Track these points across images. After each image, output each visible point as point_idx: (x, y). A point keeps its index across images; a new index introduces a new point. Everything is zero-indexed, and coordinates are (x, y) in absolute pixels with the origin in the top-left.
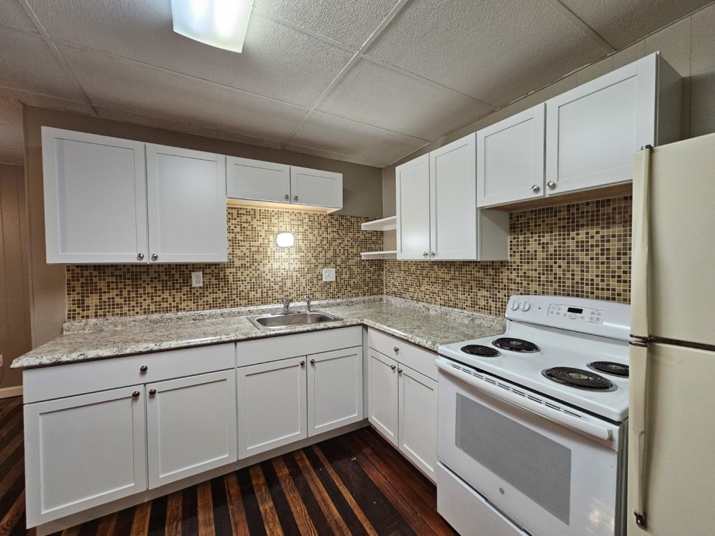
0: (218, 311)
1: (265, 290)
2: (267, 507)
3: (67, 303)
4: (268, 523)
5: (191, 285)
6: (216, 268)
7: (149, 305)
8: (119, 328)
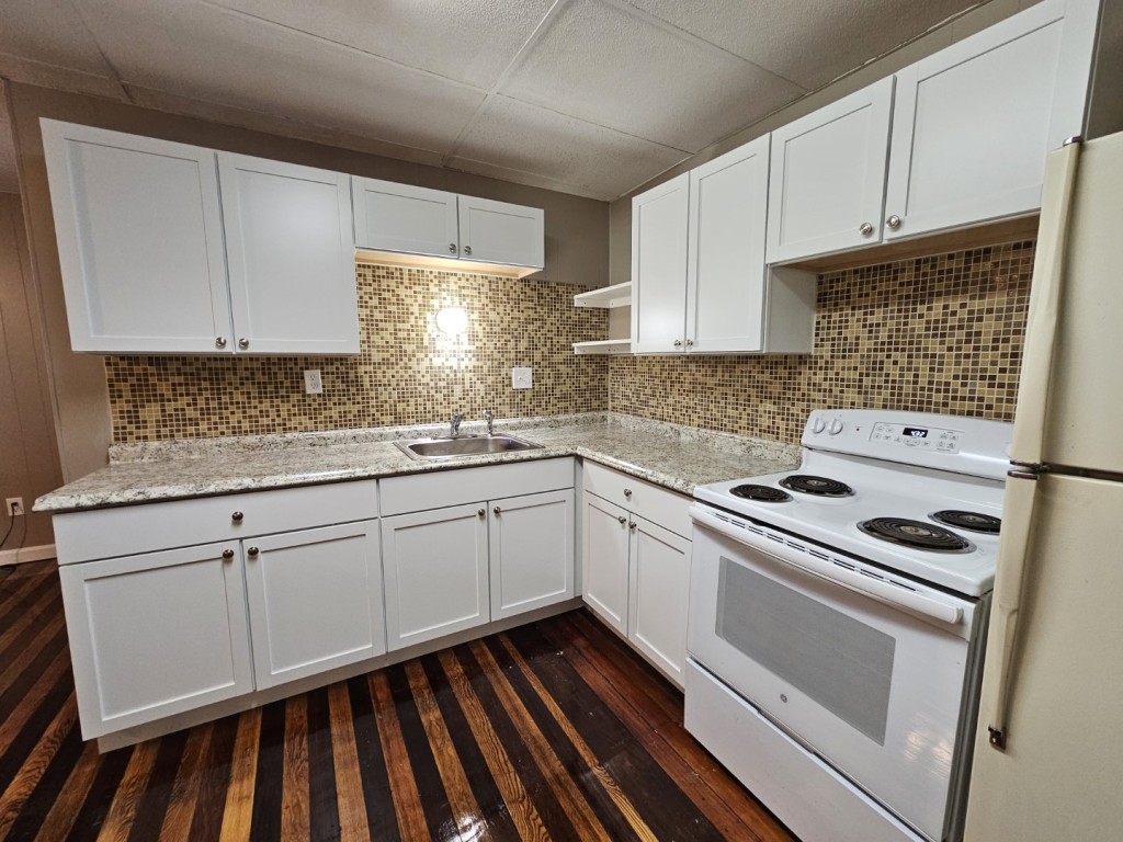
0: (349, 432)
1: (420, 400)
2: (431, 717)
3: (111, 416)
4: (434, 739)
5: (304, 391)
6: (342, 364)
7: (239, 422)
8: (196, 456)
